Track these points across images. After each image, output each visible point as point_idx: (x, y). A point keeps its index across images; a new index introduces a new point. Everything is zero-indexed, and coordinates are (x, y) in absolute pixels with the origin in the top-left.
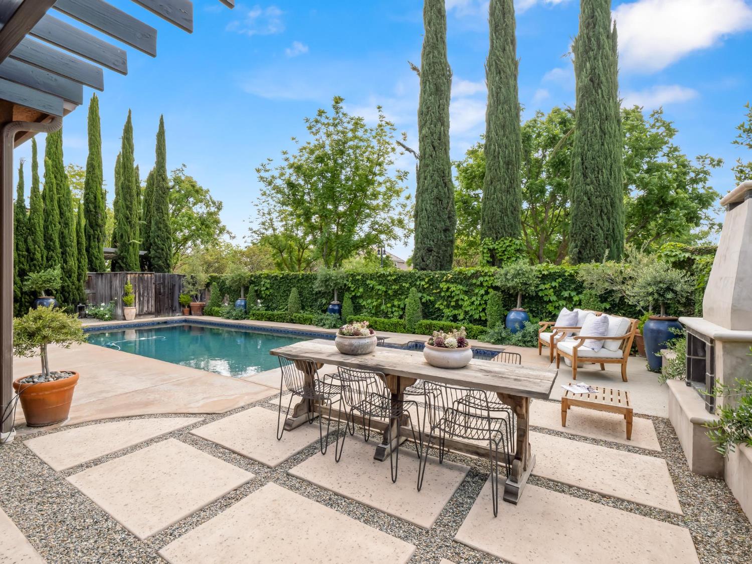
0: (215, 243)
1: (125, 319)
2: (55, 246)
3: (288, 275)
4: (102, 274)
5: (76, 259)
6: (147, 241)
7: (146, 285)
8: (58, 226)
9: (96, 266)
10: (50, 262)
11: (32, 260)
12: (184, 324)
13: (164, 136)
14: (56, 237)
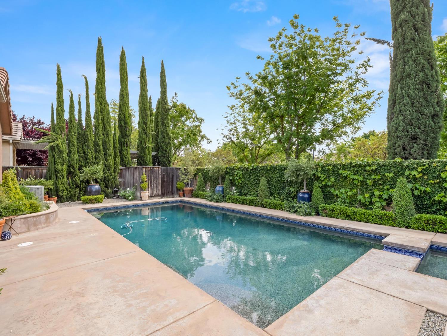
0: (198, 146)
1: (141, 200)
2: (100, 149)
3: (258, 167)
4: (129, 168)
5: (113, 158)
6: (157, 146)
7: (155, 175)
8: (102, 136)
9: (125, 163)
10: (97, 160)
11: (87, 159)
12: (180, 204)
13: (165, 74)
14: (101, 143)
